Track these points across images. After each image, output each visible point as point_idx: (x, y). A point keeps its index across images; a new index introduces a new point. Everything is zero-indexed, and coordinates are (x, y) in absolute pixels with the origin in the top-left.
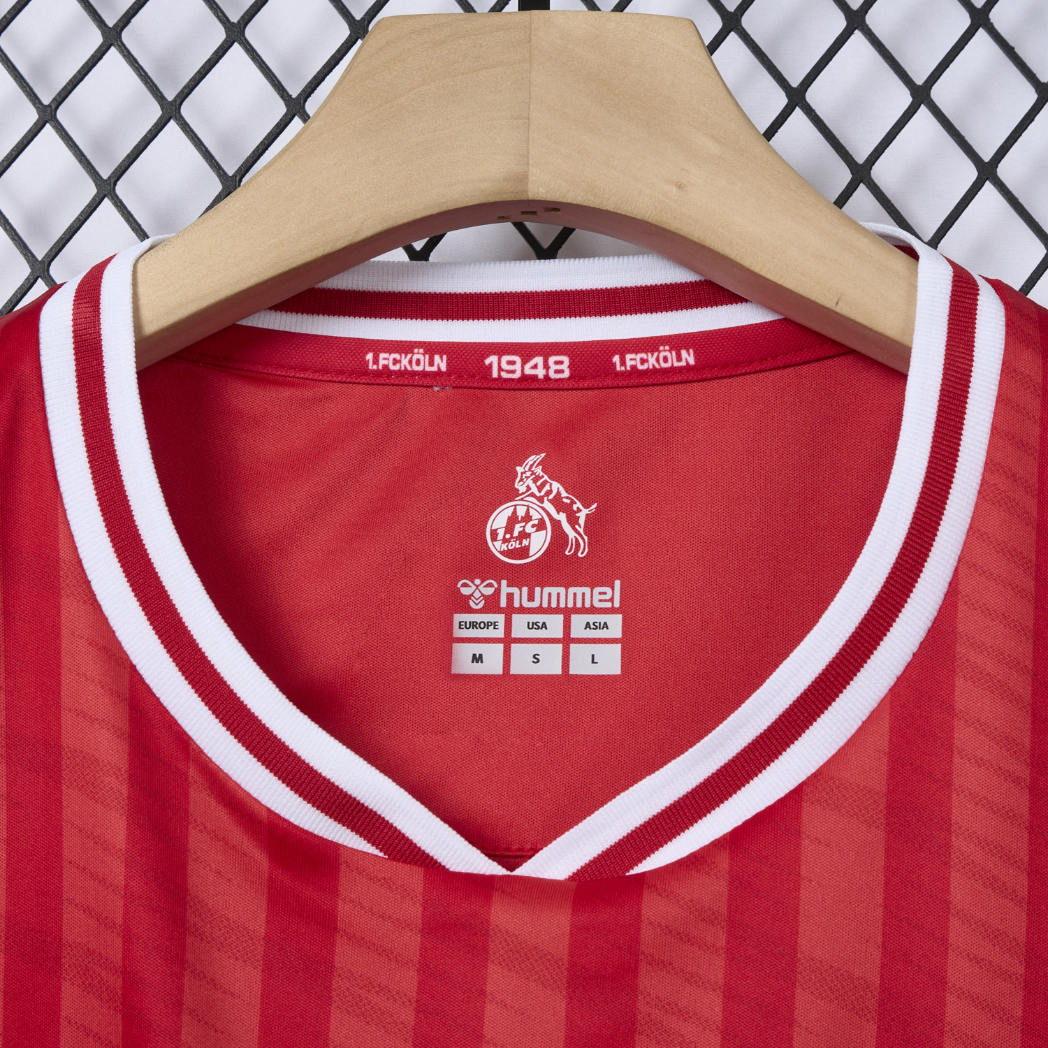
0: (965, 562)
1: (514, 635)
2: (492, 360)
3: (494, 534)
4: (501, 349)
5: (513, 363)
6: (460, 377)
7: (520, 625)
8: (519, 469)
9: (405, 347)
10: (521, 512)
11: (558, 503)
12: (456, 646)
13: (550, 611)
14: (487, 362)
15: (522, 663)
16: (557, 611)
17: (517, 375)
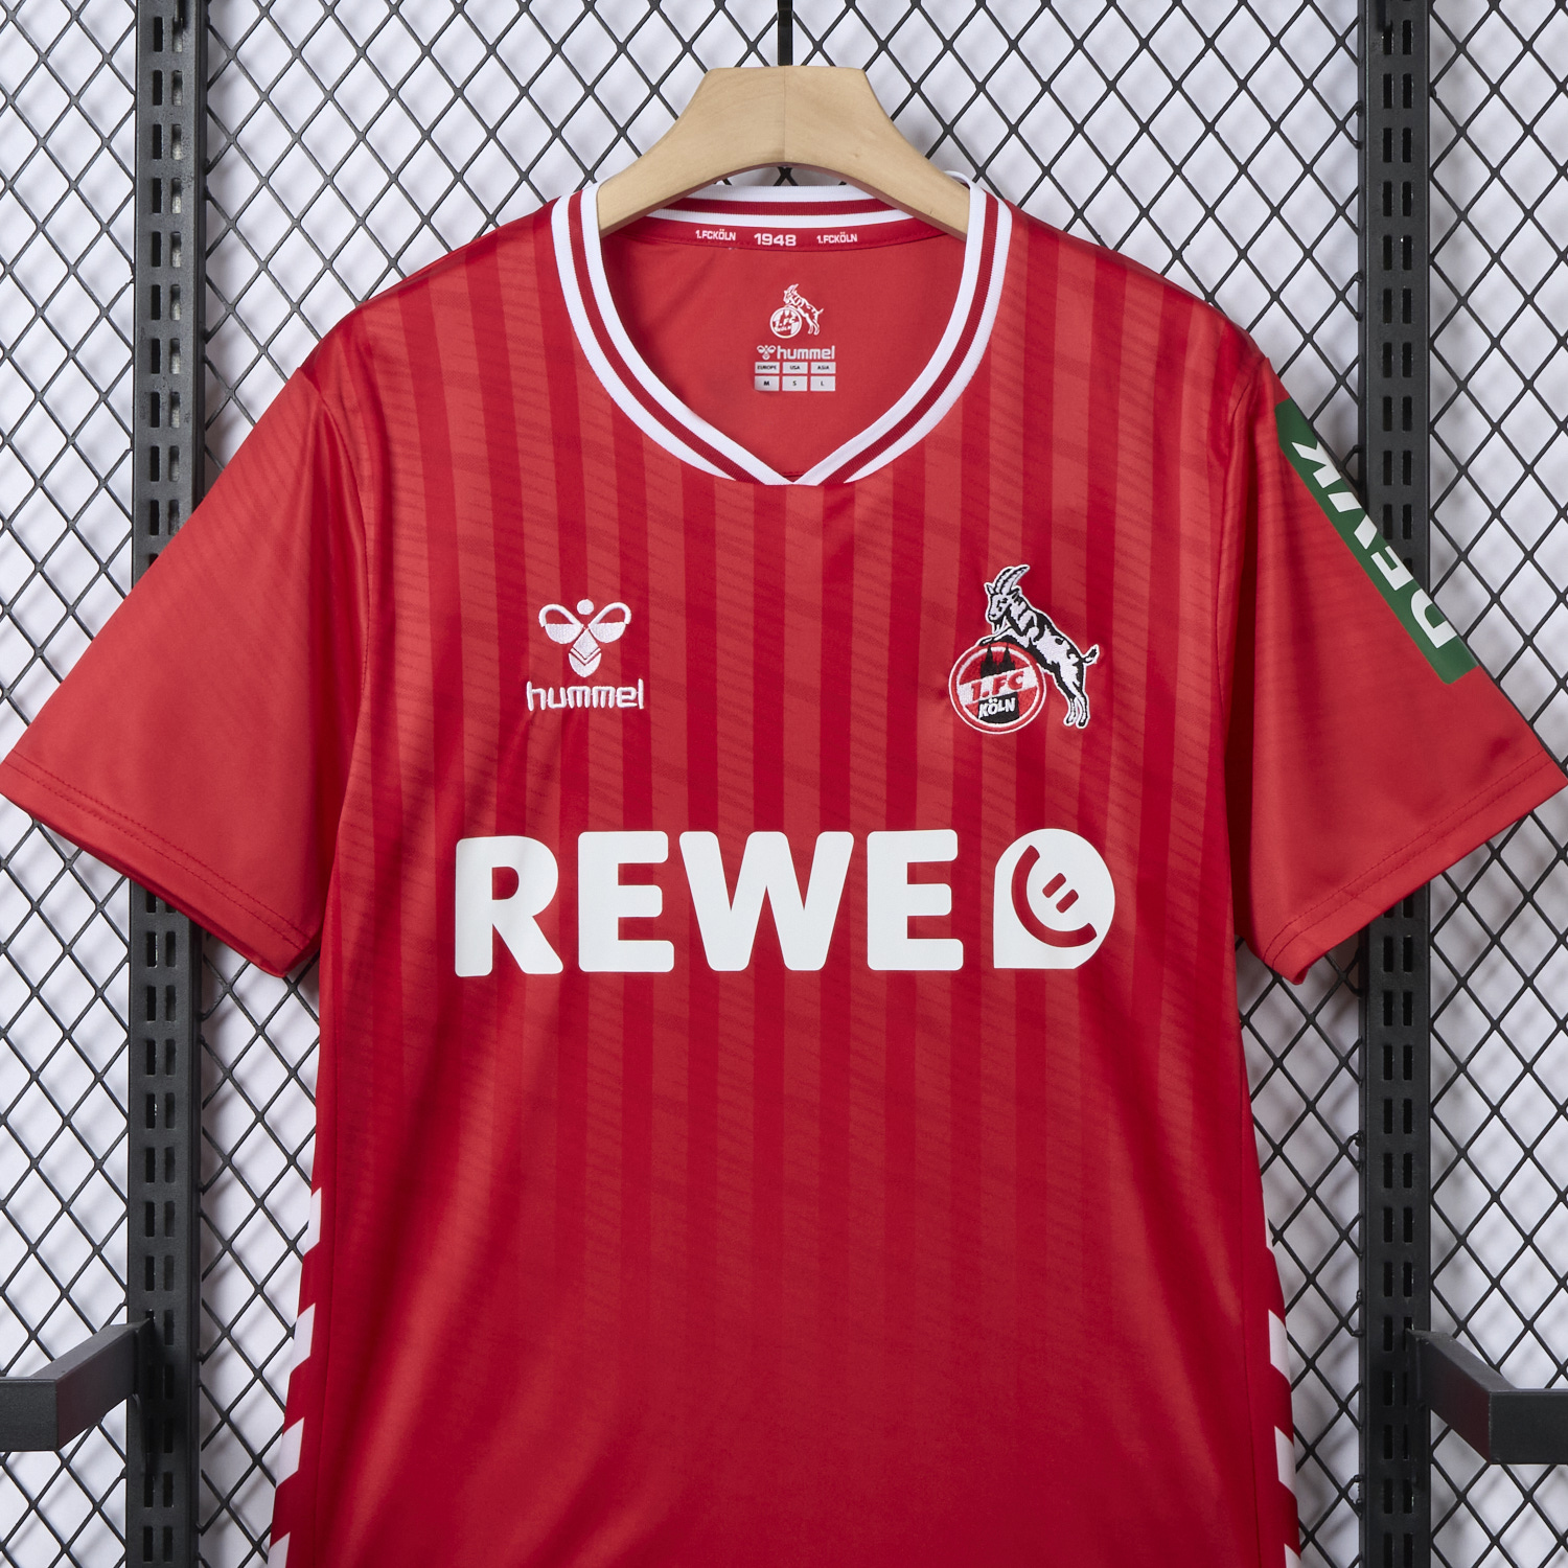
0: (994, 334)
1: (784, 372)
2: (758, 236)
3: (774, 324)
4: (763, 230)
5: (767, 237)
6: (742, 243)
7: (787, 367)
8: (786, 292)
9: (715, 228)
10: (787, 314)
11: (804, 308)
12: (756, 377)
13: (801, 360)
14: (756, 236)
15: (788, 385)
16: (805, 360)
17: (770, 244)
